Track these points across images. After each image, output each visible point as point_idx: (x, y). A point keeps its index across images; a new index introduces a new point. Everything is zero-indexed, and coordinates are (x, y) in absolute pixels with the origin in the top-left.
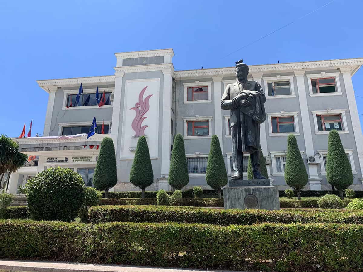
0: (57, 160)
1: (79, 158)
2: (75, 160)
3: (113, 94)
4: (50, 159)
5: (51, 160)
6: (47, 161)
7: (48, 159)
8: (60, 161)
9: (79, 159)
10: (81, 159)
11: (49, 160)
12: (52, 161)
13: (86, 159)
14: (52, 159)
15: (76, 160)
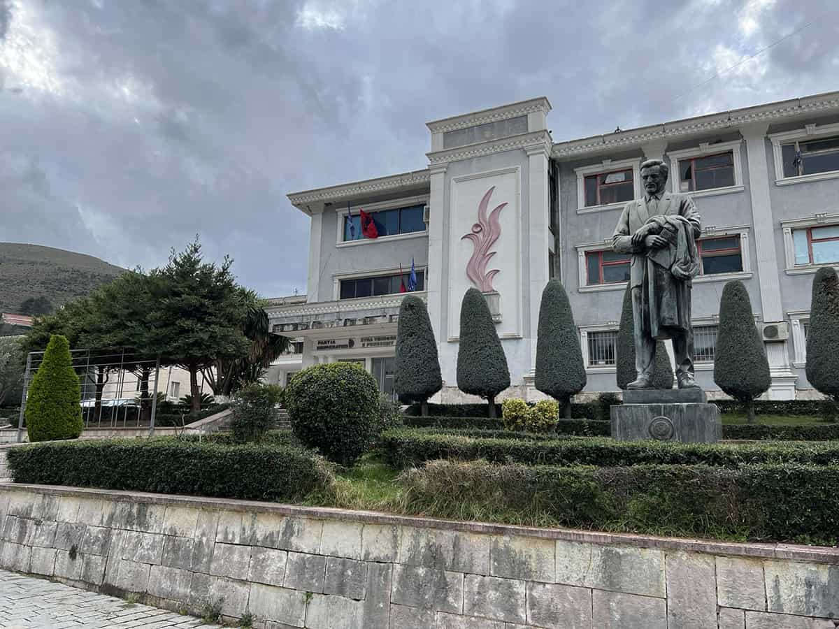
0: (336, 345)
1: (373, 338)
2: (366, 343)
3: (429, 209)
4: (322, 343)
5: (324, 345)
6: (318, 348)
7: (319, 343)
8: (340, 346)
9: (374, 341)
10: (377, 342)
11: (320, 345)
12: (327, 347)
13: (387, 341)
14: (325, 343)
15: (368, 345)
